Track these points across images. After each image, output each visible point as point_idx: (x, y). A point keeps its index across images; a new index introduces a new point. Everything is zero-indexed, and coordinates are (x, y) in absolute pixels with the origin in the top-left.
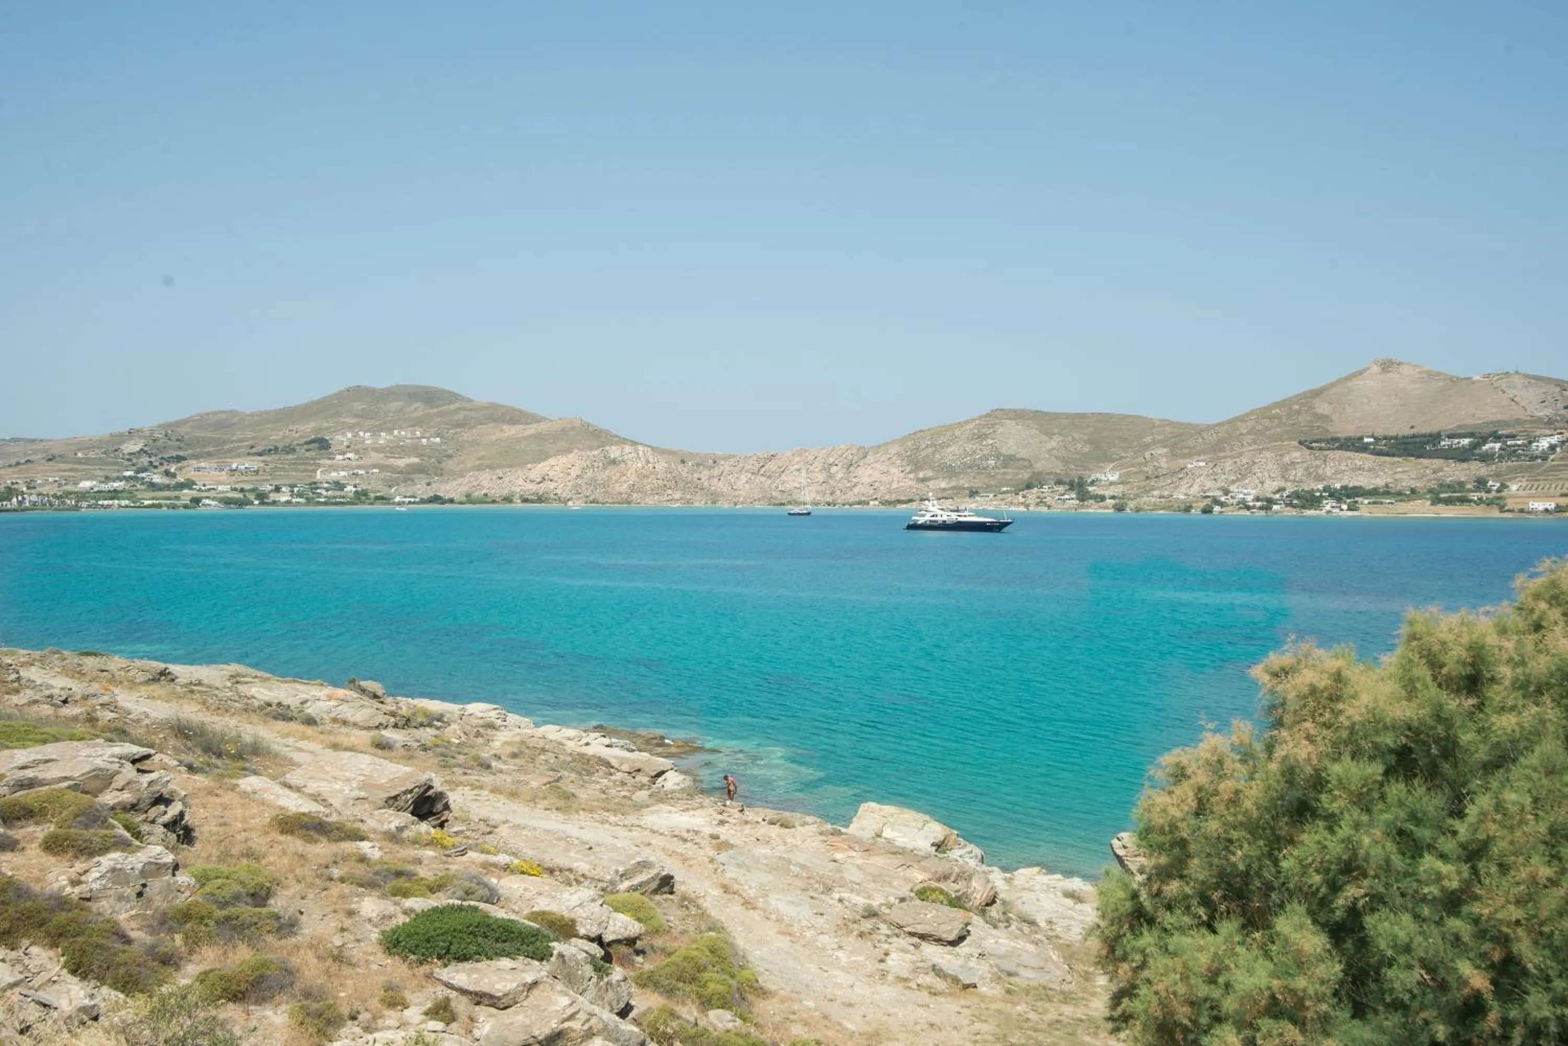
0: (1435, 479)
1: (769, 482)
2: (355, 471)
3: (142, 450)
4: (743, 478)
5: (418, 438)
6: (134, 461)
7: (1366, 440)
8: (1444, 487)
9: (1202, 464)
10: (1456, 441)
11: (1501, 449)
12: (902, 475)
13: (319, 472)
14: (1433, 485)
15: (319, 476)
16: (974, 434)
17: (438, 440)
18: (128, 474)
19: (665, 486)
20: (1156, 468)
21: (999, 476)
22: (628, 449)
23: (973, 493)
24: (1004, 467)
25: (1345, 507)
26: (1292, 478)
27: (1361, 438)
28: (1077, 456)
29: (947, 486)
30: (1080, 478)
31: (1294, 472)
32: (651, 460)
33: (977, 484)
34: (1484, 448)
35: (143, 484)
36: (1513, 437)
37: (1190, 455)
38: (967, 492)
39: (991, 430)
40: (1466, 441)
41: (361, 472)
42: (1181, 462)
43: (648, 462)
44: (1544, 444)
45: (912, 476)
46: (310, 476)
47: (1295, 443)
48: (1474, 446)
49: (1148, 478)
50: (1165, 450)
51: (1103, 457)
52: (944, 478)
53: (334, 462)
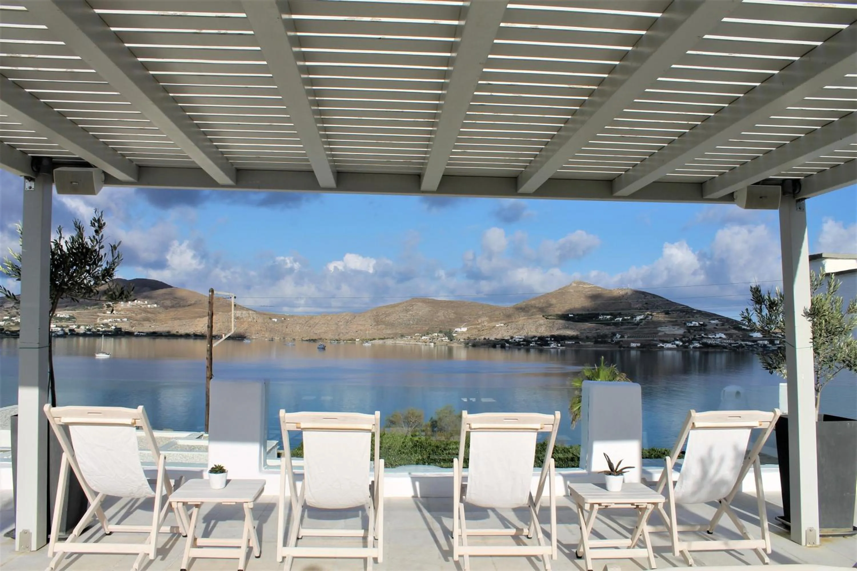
0: (596, 333)
1: (310, 329)
2: (116, 320)
3: (13, 306)
4: (298, 327)
5: (146, 304)
6: (9, 312)
7: (570, 315)
8: (599, 336)
9: (502, 325)
10: (605, 316)
11: (622, 320)
12: (370, 327)
13: (98, 319)
14: (595, 335)
15: (98, 321)
16: (404, 309)
17: (155, 305)
18: (6, 318)
19: (261, 330)
20: (483, 326)
21: (415, 329)
22: (244, 312)
23: (402, 336)
24: (417, 325)
25: (559, 345)
26: (539, 331)
27: (568, 315)
28: (449, 320)
29: (391, 332)
30: (450, 330)
31: (540, 329)
32: (255, 318)
33: (404, 331)
34: (616, 320)
35: (14, 323)
36: (627, 316)
37: (497, 321)
38: (400, 335)
39: (411, 307)
40: (608, 317)
41: (119, 320)
42: (493, 324)
43: (254, 319)
44: (638, 318)
45: (376, 327)
46: (95, 321)
47: (541, 316)
48: (611, 319)
49: (479, 331)
50: (487, 318)
51: (460, 321)
52: (390, 329)
53: (106, 314)
